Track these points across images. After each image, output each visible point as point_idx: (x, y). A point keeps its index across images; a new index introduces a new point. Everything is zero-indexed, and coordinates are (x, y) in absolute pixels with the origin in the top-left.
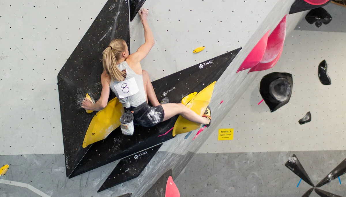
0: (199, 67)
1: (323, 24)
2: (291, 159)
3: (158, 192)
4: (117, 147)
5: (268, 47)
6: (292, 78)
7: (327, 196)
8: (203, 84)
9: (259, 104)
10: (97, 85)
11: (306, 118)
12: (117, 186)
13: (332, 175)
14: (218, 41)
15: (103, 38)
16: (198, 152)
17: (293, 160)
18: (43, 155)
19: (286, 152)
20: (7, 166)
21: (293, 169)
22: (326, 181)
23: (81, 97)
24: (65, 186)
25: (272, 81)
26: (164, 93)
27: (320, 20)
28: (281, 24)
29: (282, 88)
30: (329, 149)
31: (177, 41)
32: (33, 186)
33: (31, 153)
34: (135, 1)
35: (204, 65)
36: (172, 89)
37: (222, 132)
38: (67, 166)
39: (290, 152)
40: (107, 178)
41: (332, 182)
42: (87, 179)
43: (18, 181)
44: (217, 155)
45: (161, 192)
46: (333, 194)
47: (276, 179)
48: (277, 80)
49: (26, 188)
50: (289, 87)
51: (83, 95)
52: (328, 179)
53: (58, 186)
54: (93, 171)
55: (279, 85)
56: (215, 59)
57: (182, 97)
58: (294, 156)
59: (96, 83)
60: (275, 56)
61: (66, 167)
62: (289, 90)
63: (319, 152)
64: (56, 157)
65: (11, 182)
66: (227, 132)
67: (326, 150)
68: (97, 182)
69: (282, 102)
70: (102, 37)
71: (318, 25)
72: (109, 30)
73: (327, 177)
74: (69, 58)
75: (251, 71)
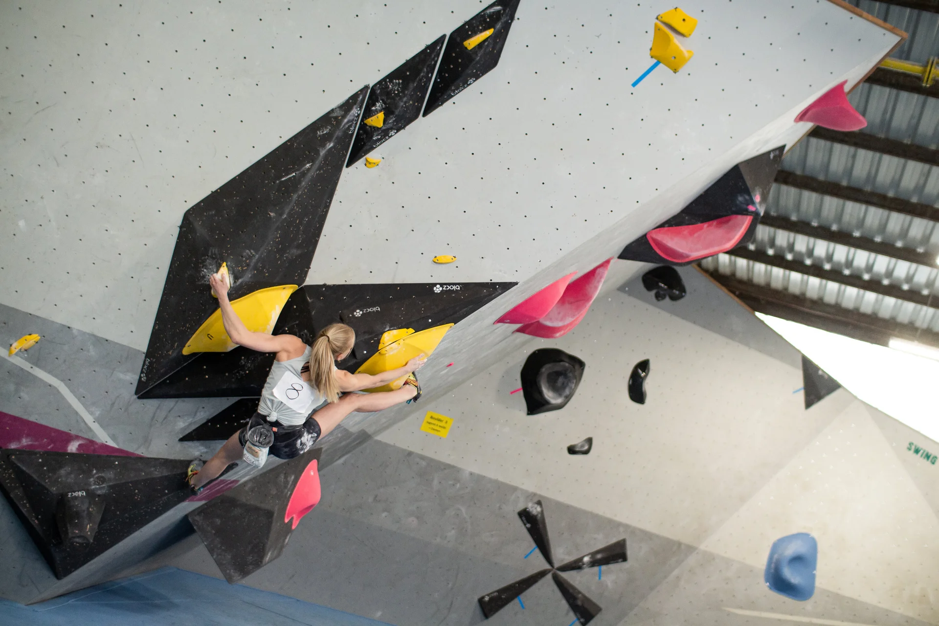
0: (435, 288)
1: (667, 299)
2: (532, 507)
3: (284, 478)
4: (242, 375)
5: (563, 300)
6: (583, 370)
7: (568, 591)
8: (430, 321)
9: (512, 393)
10: (248, 254)
11: (582, 446)
12: (217, 441)
13: (590, 558)
14: (483, 258)
15: (288, 177)
16: (379, 438)
17: (535, 510)
18: (107, 340)
19: (526, 491)
20: (35, 337)
21: (528, 525)
22: (576, 566)
23: (212, 265)
24: (126, 410)
25: (549, 363)
26: (358, 311)
27: (665, 290)
28: (598, 271)
29: (561, 380)
30: (601, 513)
31: (413, 230)
32: (69, 388)
33: (87, 329)
34: (366, 135)
35: (444, 289)
36: (375, 309)
37: (432, 417)
38: (142, 375)
39: (535, 495)
40: (205, 421)
41: (587, 570)
42: (170, 411)
43: (45, 371)
44: (410, 454)
45: (289, 482)
46: (579, 592)
47: (494, 532)
48: (558, 364)
49: (55, 388)
50: (573, 383)
51: (216, 262)
52: (581, 563)
53: (113, 404)
54: (184, 401)
55: (558, 374)
56: (465, 286)
57: (386, 330)
58: (539, 503)
59: (247, 251)
60: (569, 320)
61: (140, 377)
62: (571, 388)
63: (585, 513)
64: (129, 353)
65: (32, 368)
66: (440, 420)
67: (596, 512)
68: (184, 423)
69: (551, 404)
70: (288, 175)
71: (659, 297)
72: (303, 168)
73: (581, 559)
74: (217, 191)
75: (519, 330)
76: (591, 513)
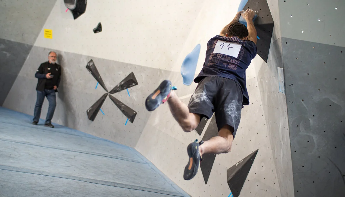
9: (66, 11)
16: (34, 45)
17: (90, 64)
19: (85, 56)
21: (91, 72)
30: (117, 60)
37: (46, 31)
39: (89, 57)
41: (122, 92)
58: (92, 60)
67: (115, 60)
76: (113, 61)
